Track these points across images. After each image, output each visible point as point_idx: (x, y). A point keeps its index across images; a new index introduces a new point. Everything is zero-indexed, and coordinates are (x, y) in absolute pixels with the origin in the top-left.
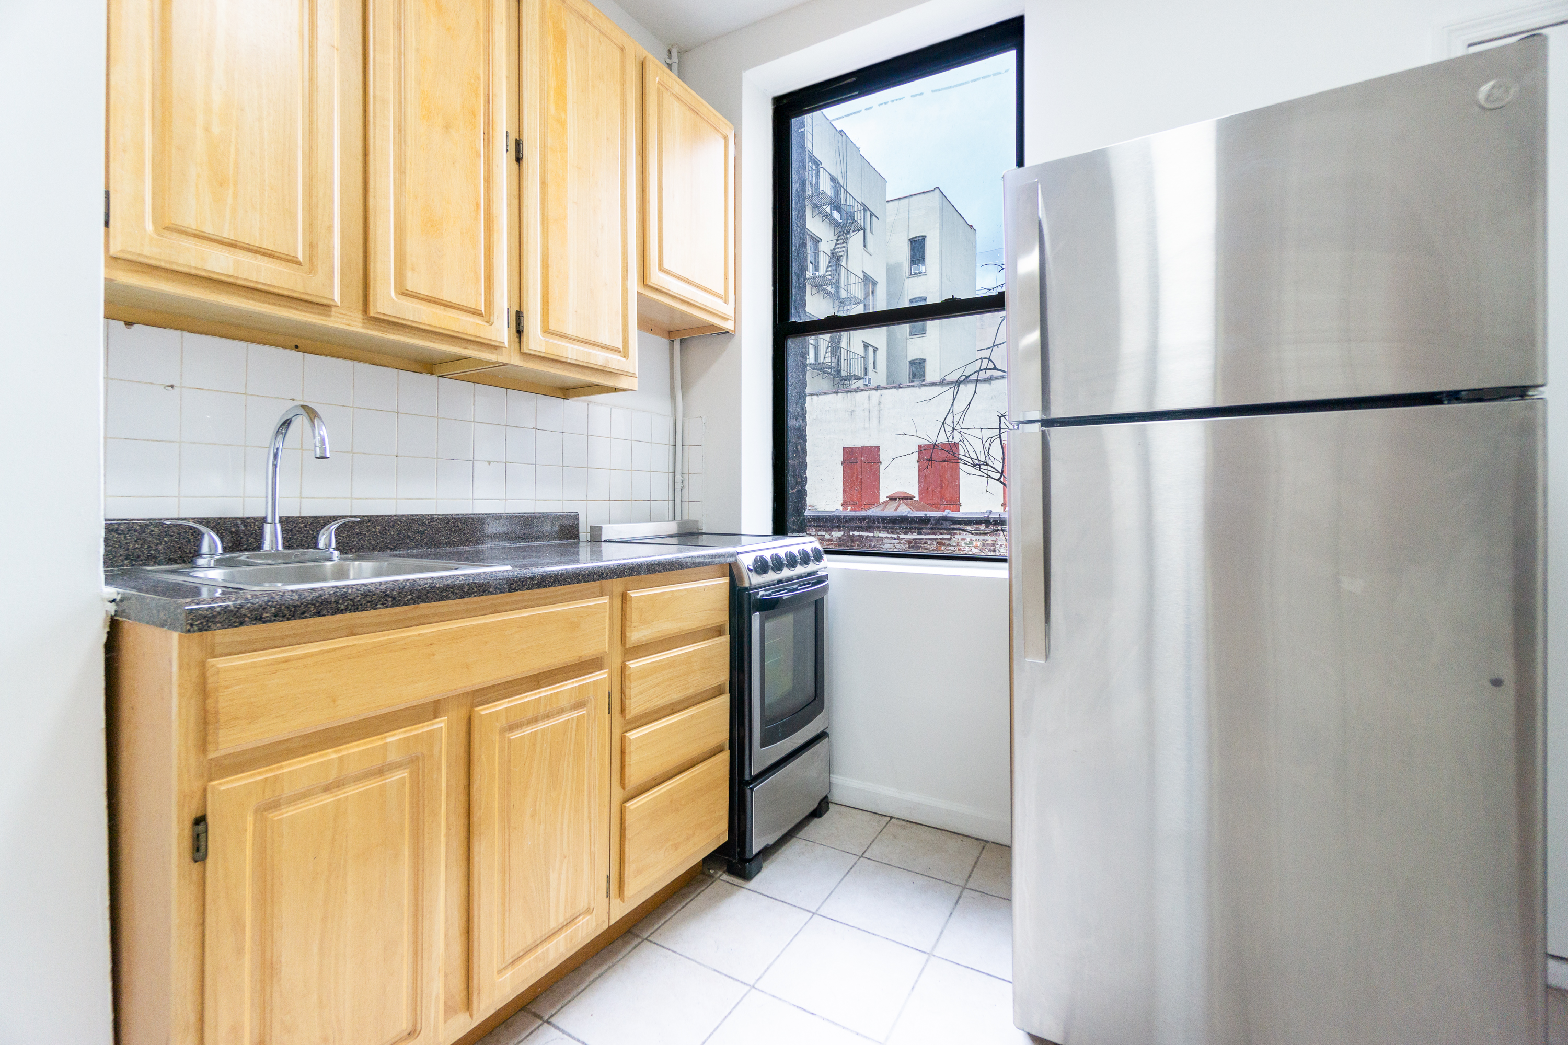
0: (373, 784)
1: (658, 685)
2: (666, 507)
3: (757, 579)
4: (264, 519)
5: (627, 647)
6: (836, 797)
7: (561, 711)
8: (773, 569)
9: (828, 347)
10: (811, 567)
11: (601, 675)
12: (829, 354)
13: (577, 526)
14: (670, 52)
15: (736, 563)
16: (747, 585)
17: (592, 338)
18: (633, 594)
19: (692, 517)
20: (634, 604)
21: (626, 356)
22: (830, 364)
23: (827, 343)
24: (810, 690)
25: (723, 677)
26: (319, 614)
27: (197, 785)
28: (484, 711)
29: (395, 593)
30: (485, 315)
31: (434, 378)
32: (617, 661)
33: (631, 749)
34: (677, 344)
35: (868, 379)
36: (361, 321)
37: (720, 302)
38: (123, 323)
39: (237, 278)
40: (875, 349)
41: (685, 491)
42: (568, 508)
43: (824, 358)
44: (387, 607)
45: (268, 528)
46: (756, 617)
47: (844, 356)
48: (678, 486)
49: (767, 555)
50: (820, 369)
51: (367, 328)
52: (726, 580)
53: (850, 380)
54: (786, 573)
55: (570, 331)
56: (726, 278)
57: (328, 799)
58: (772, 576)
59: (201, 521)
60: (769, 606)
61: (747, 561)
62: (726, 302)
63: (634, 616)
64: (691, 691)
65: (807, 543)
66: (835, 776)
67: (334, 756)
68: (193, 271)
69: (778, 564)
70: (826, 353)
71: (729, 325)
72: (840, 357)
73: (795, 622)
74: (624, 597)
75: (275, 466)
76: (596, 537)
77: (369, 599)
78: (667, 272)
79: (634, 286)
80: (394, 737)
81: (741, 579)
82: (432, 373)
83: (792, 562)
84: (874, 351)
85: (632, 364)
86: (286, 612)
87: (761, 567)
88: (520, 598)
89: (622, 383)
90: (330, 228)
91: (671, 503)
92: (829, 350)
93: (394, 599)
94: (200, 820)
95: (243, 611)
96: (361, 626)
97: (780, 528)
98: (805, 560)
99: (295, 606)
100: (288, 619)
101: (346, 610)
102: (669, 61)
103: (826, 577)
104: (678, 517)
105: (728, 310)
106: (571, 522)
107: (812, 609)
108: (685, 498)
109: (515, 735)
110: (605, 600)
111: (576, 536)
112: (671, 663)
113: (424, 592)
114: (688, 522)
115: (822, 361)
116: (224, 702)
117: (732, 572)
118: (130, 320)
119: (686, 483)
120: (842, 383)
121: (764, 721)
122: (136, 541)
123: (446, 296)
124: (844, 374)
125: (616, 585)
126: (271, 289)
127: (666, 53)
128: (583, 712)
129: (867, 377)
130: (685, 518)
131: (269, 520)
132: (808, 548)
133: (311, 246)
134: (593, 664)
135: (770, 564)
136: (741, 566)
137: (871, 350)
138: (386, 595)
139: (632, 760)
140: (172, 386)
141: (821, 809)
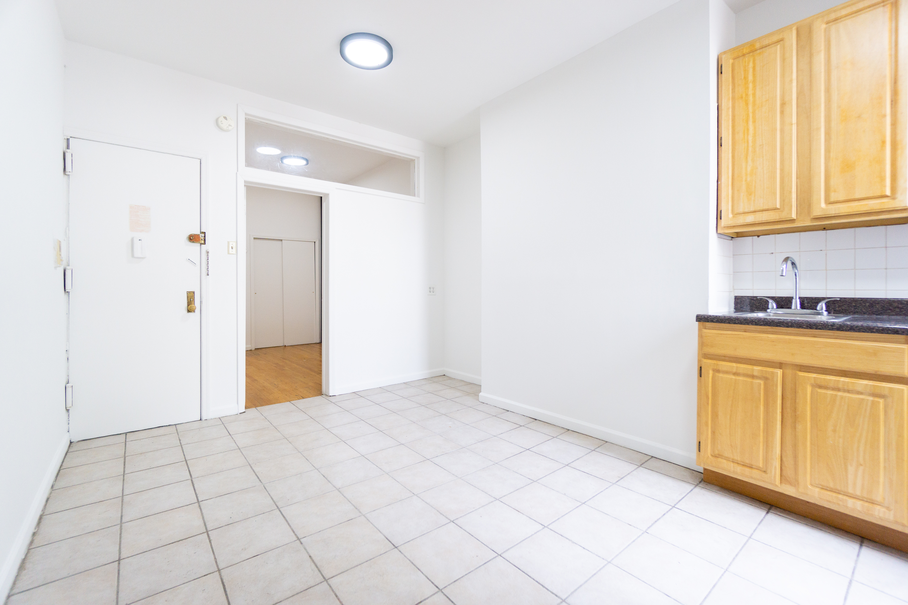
0: (749, 380)
4: (792, 298)
7: (860, 393)
11: (899, 387)
26: (729, 323)
27: (700, 358)
28: (803, 374)
29: (756, 321)
30: (890, 196)
36: (810, 220)
38: (757, 237)
39: (756, 222)
44: (753, 325)
45: (794, 301)
51: (813, 222)
57: (733, 377)
59: (769, 297)
67: (735, 365)
68: (742, 224)
77: (746, 321)
80: (756, 368)
86: (720, 321)
88: (832, 334)
90: (792, 192)
93: (756, 323)
94: (701, 367)
95: (709, 319)
96: (749, 330)
99: (722, 320)
100: (720, 323)
101: (738, 323)
113: (769, 323)
116: (706, 341)
118: (759, 235)
122: (759, 303)
123: (858, 196)
126: (767, 221)
128: (879, 400)
131: (794, 298)
133: (783, 201)
138: (753, 321)
140: (772, 253)
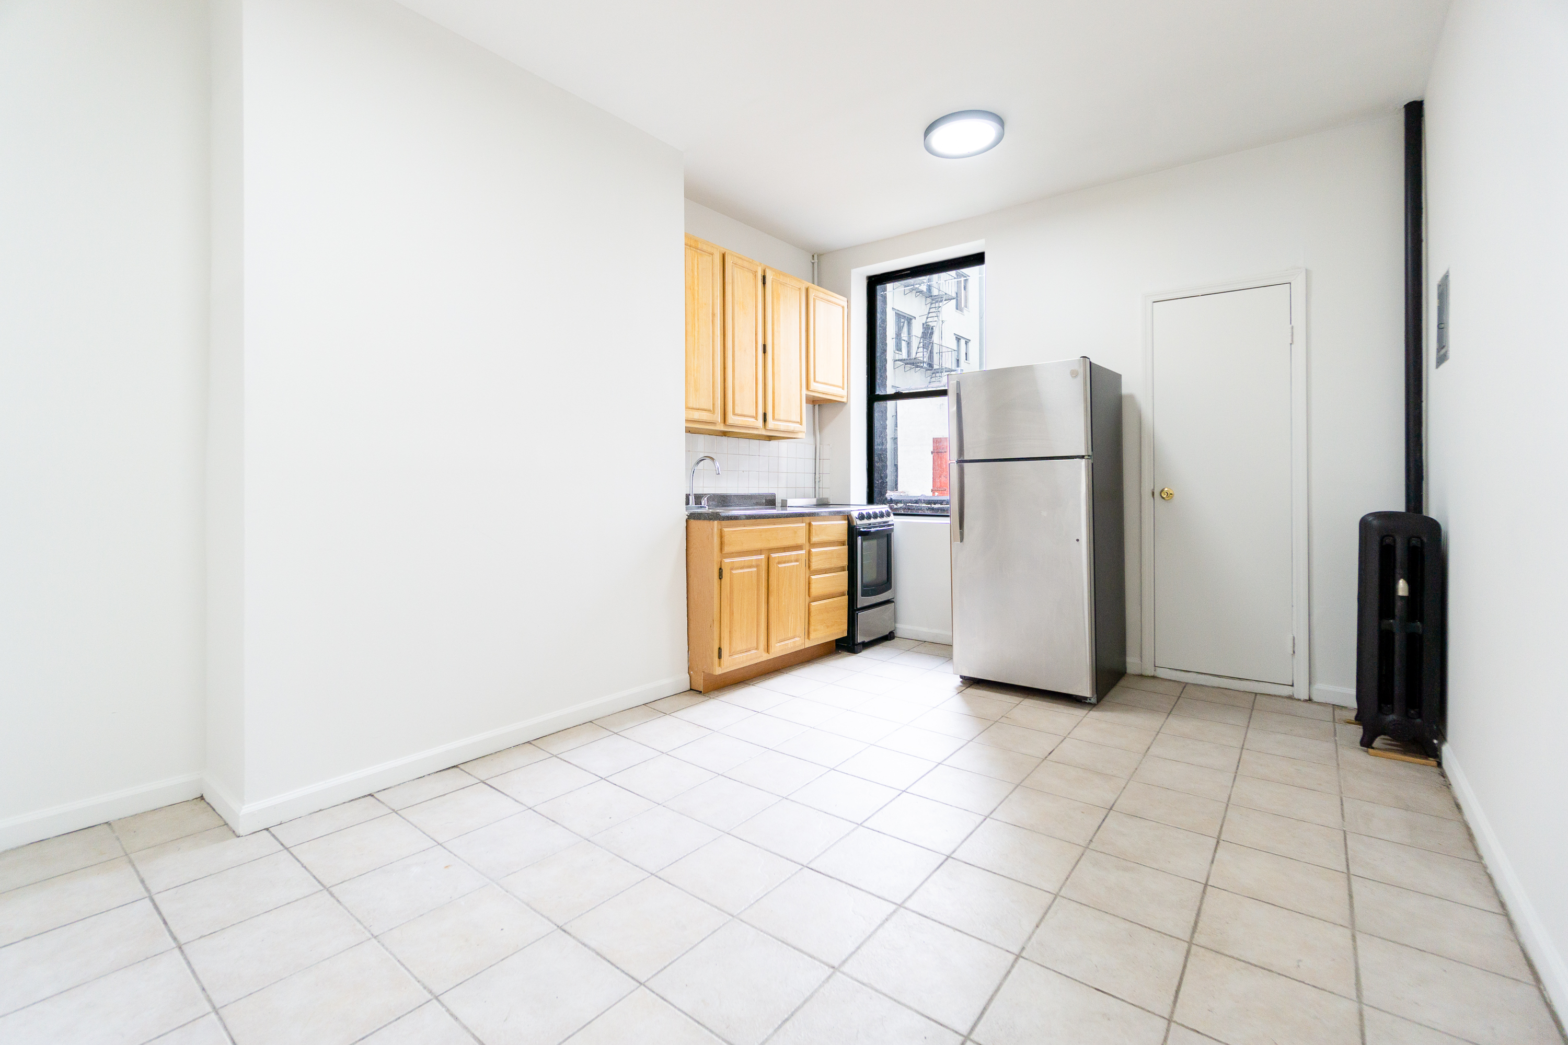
0: (750, 569)
1: (821, 560)
2: (811, 491)
3: (859, 522)
5: (811, 543)
6: (899, 633)
7: (791, 561)
8: (866, 518)
9: (920, 343)
10: (885, 519)
11: (803, 552)
12: (921, 350)
13: (775, 500)
14: (813, 256)
15: (850, 515)
16: (855, 524)
17: (789, 419)
18: (813, 523)
19: (825, 496)
20: (813, 527)
21: (801, 424)
22: (922, 359)
23: (919, 339)
24: (885, 577)
25: (845, 563)
27: (720, 559)
28: (773, 555)
30: (756, 418)
31: (727, 437)
32: (808, 549)
33: (812, 582)
34: (817, 407)
35: (960, 370)
36: (722, 425)
37: (840, 389)
39: (699, 419)
40: (967, 340)
41: (821, 482)
42: (771, 491)
43: (916, 353)
46: (859, 539)
47: (936, 350)
48: (817, 480)
49: (864, 512)
50: (913, 364)
51: (725, 428)
52: (846, 522)
53: (942, 372)
54: (872, 521)
55: (782, 418)
56: (843, 377)
58: (866, 521)
60: (865, 535)
61: (855, 514)
62: (843, 389)
63: (813, 532)
64: (833, 566)
65: (884, 508)
66: (898, 624)
67: (743, 560)
68: (692, 420)
69: (869, 517)
70: (918, 348)
71: (844, 400)
72: (931, 352)
73: (878, 545)
74: (810, 524)
75: (693, 475)
76: (784, 505)
78: (817, 382)
79: (804, 392)
80: (753, 557)
81: (853, 522)
82: (725, 436)
83: (875, 516)
84: (966, 343)
85: (804, 427)
87: (862, 517)
89: (799, 436)
90: (718, 398)
91: (814, 489)
92: (921, 345)
94: (720, 569)
97: (871, 500)
98: (882, 515)
102: (813, 261)
103: (893, 525)
104: (817, 496)
105: (844, 393)
106: (773, 498)
107: (886, 539)
108: (821, 487)
109: (780, 566)
110: (804, 524)
111: (774, 504)
112: (826, 552)
114: (821, 499)
115: (914, 357)
116: (726, 540)
117: (849, 518)
119: (821, 479)
120: (934, 375)
121: (863, 586)
122: (691, 498)
123: (745, 413)
124: (936, 367)
125: (807, 519)
126: (705, 421)
127: (811, 257)
128: (798, 563)
129: (959, 368)
130: (821, 497)
131: (691, 495)
132: (884, 511)
133: (714, 405)
134: (798, 547)
135: (866, 516)
136: (853, 516)
137: (963, 342)
139: (813, 586)
141: (889, 637)
